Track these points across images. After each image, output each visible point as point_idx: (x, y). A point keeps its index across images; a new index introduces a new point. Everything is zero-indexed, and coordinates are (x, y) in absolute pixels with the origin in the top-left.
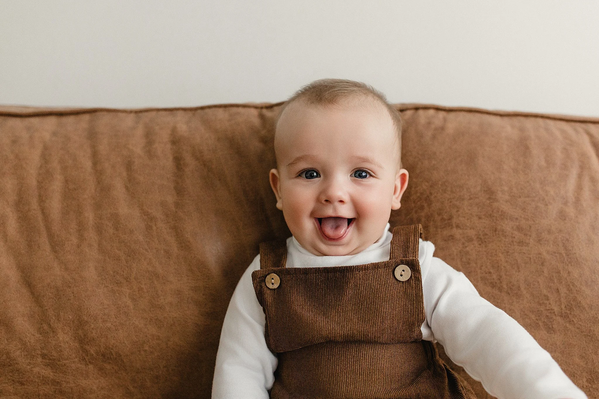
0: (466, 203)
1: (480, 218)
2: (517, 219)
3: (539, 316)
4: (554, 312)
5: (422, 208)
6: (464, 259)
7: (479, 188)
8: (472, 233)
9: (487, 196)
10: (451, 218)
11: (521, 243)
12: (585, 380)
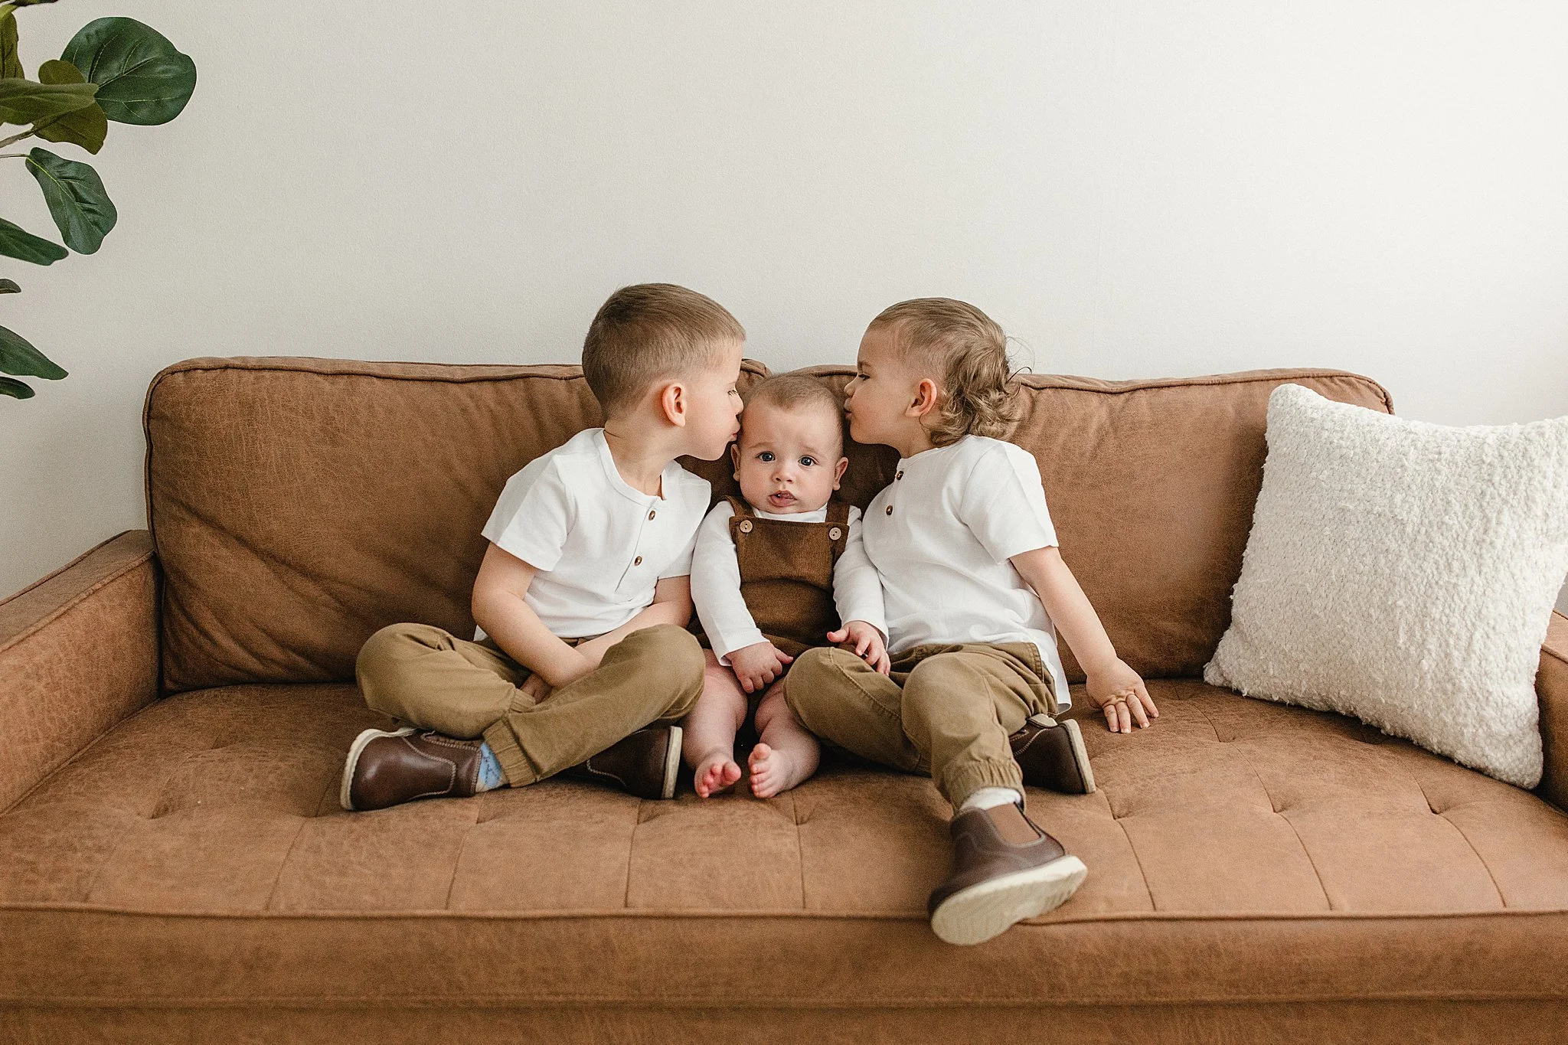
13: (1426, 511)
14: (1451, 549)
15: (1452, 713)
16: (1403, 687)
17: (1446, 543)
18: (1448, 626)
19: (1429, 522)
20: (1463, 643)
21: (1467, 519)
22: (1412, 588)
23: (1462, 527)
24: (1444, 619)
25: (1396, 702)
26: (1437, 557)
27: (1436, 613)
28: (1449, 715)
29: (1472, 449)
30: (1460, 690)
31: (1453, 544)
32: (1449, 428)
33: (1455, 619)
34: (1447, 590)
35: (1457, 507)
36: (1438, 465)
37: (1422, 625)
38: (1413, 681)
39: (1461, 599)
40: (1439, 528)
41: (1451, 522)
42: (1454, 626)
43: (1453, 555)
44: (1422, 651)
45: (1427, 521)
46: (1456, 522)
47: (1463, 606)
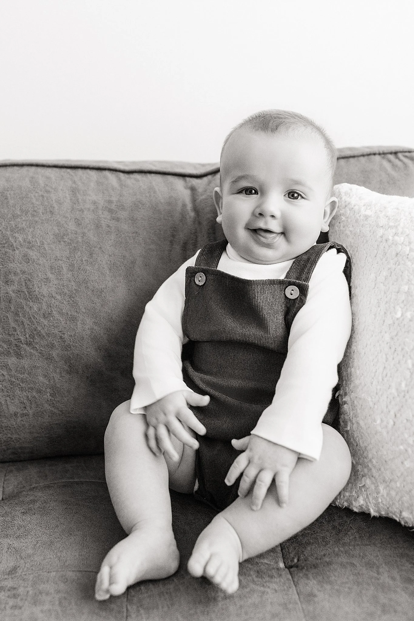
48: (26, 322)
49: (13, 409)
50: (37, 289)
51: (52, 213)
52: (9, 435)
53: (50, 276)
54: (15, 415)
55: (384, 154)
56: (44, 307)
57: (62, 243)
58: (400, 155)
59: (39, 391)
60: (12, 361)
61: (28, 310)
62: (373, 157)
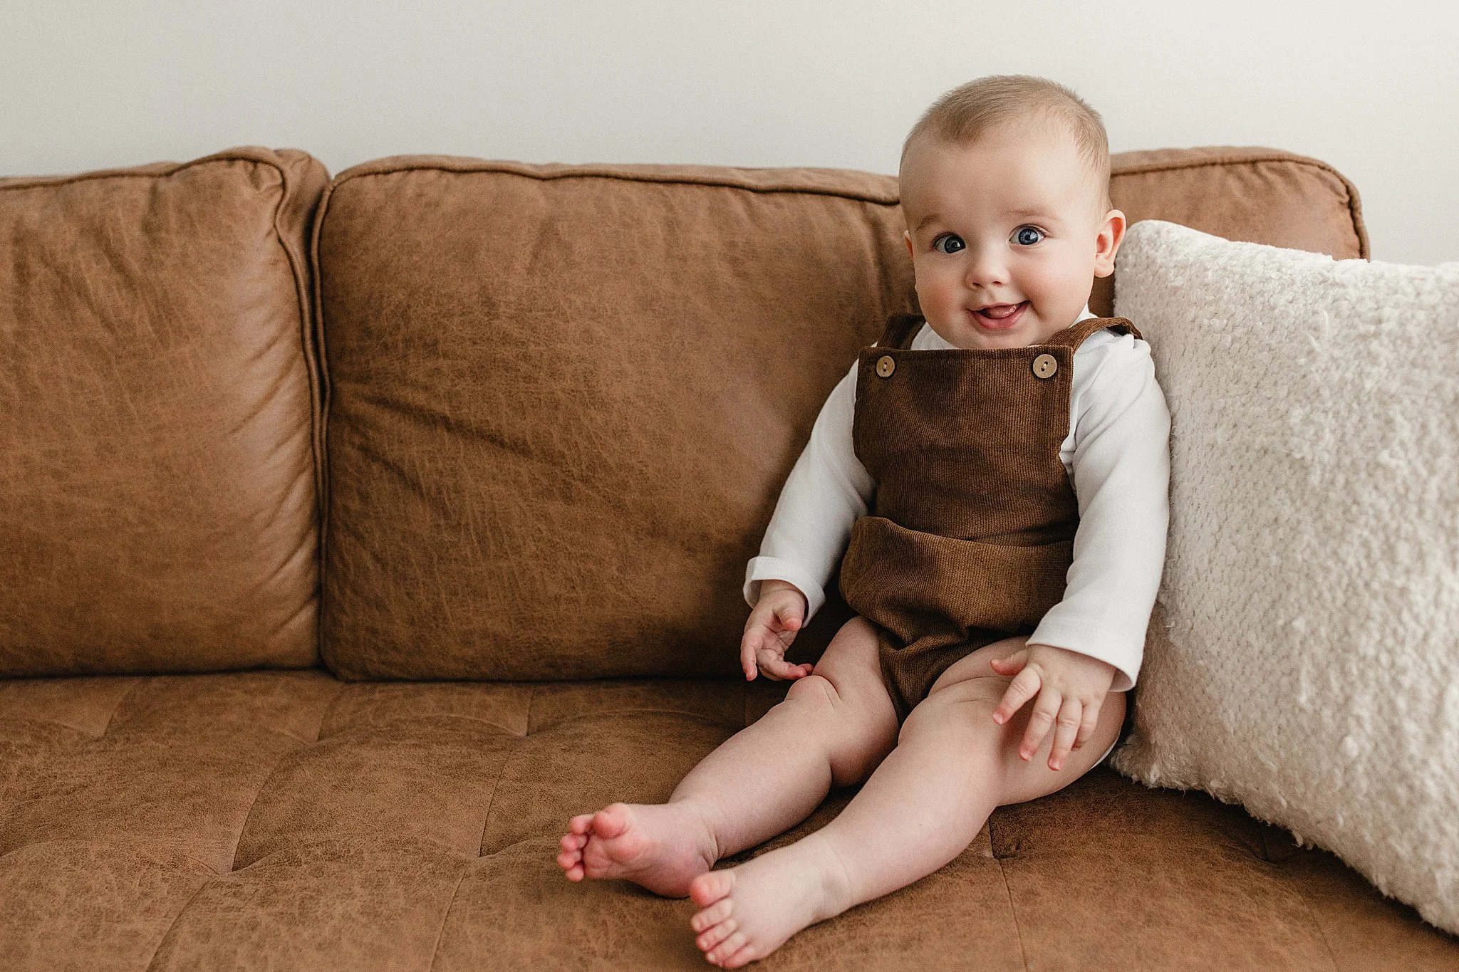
0: (456, 319)
1: (475, 343)
2: (523, 343)
3: (553, 481)
4: (573, 475)
5: (398, 327)
6: (454, 403)
7: (475, 298)
8: (464, 364)
9: (486, 310)
10: (436, 342)
11: (528, 378)
12: (614, 568)
13: (1348, 437)
14: (1393, 518)
15: (1411, 839)
16: (1315, 782)
17: (1384, 505)
18: (1393, 672)
19: (1353, 463)
20: (1425, 708)
21: (1427, 455)
22: (1320, 594)
23: (1414, 472)
24: (1384, 658)
25: (1305, 808)
26: (1366, 533)
27: (1367, 644)
28: (1405, 844)
29: (1441, 309)
30: (1424, 798)
31: (1397, 507)
32: (1404, 270)
33: (1407, 658)
34: (1387, 600)
35: (1405, 431)
36: (1375, 345)
37: (1343, 667)
38: (1331, 775)
39: (1416, 618)
40: (1370, 475)
41: (1393, 463)
42: (1404, 671)
43: (1398, 529)
44: (1344, 719)
45: (1347, 461)
46: (1402, 463)
47: (1420, 632)
48: (582, 444)
49: (553, 589)
50: (604, 389)
51: (632, 261)
52: (545, 635)
53: (629, 368)
54: (556, 599)
55: (1231, 163)
56: (615, 417)
57: (649, 312)
58: (1262, 167)
59: (600, 562)
60: (555, 508)
61: (587, 422)
62: (1209, 168)
